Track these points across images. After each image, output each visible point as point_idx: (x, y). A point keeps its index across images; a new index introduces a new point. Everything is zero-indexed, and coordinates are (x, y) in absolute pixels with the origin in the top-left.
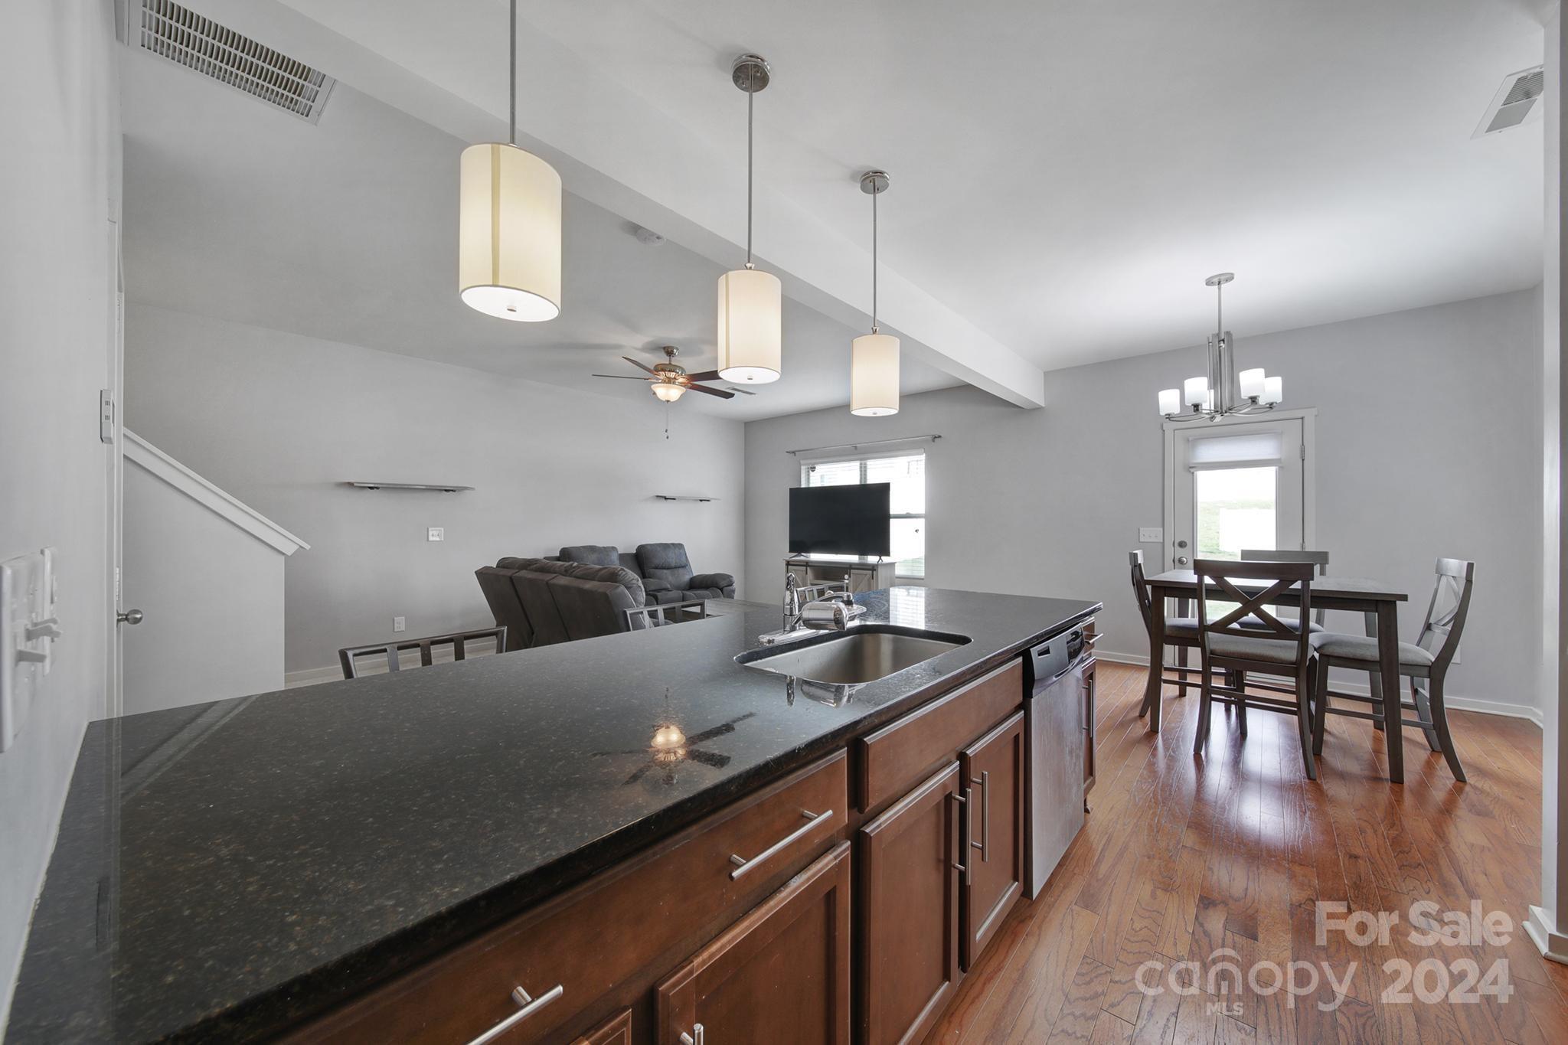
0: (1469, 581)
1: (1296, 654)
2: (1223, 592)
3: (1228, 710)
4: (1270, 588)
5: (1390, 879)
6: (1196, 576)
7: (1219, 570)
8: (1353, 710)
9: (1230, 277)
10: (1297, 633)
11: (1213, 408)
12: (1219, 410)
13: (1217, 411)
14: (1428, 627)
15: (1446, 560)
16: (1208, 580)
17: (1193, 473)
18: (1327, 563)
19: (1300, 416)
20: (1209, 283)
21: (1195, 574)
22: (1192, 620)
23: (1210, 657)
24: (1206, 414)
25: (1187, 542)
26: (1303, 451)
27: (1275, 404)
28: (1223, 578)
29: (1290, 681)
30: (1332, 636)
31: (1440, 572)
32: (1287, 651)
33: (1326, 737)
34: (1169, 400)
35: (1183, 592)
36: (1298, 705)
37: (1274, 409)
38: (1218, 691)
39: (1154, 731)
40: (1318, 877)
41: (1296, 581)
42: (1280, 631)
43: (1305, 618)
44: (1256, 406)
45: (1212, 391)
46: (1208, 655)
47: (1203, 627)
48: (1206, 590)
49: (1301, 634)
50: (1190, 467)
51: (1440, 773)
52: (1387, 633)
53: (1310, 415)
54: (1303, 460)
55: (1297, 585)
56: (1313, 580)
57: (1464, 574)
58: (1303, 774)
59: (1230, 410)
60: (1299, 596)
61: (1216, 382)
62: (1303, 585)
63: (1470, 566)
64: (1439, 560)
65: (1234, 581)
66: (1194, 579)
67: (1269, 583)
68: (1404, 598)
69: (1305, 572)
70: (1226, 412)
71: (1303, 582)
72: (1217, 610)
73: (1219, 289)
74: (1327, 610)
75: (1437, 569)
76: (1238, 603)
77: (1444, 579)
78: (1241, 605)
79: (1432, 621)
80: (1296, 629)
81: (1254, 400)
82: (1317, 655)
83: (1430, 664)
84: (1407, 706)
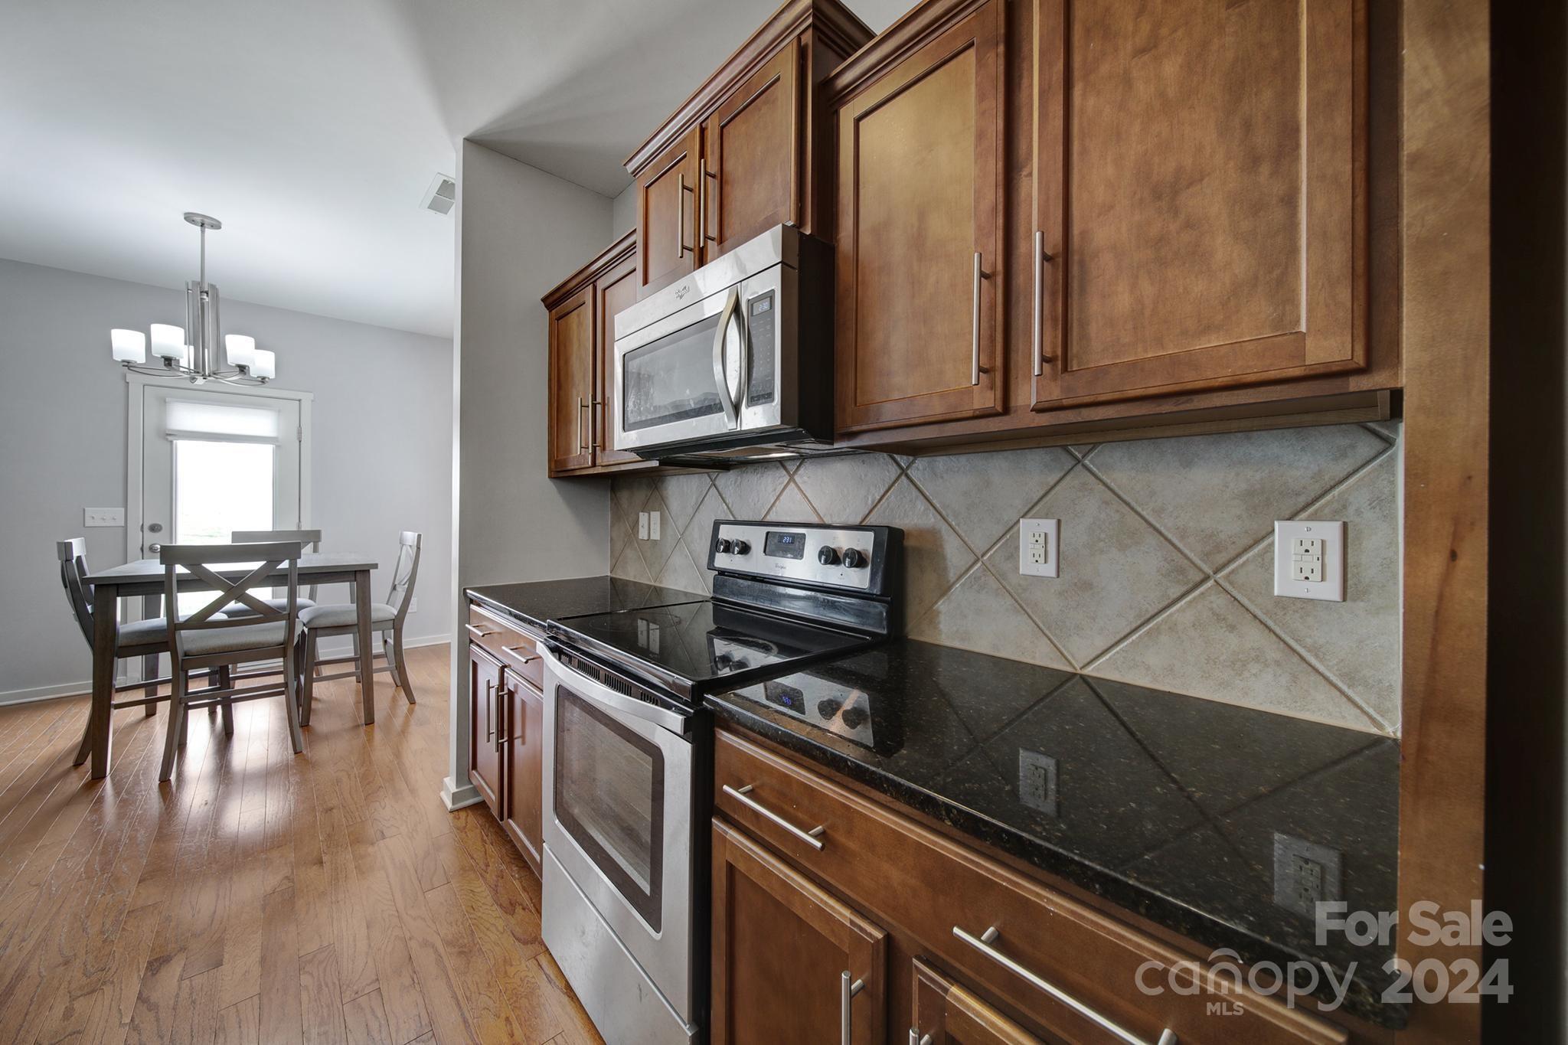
0: (418, 548)
1: (283, 633)
2: (198, 581)
3: (212, 714)
4: (257, 571)
5: (357, 813)
6: (164, 566)
7: (196, 556)
8: (338, 673)
9: (216, 225)
10: (284, 613)
11: (192, 367)
12: (199, 369)
13: (198, 373)
14: (394, 588)
15: (405, 533)
16: (180, 569)
17: (171, 442)
18: (320, 541)
19: (298, 398)
20: (189, 218)
21: (161, 564)
22: (161, 620)
23: (183, 660)
24: (184, 372)
25: (163, 526)
26: (300, 433)
27: (267, 380)
28: (200, 564)
29: (278, 663)
30: (321, 608)
31: (402, 543)
32: (274, 632)
33: (314, 705)
34: (127, 343)
35: (148, 587)
36: (286, 685)
37: (266, 385)
38: (197, 695)
39: (98, 775)
40: (295, 850)
41: (284, 561)
42: (267, 613)
43: (292, 595)
44: (246, 377)
45: (192, 348)
46: (180, 658)
47: (175, 626)
48: (178, 581)
49: (290, 613)
50: (168, 435)
51: (401, 703)
52: (363, 598)
53: (307, 398)
54: (300, 442)
55: (285, 565)
56: (300, 558)
57: (416, 543)
58: (291, 751)
59: (215, 374)
60: (287, 575)
61: (195, 339)
62: (290, 564)
63: (419, 536)
64: (402, 534)
65: (214, 568)
66: (161, 570)
67: (255, 566)
68: (375, 566)
69: (292, 550)
70: (209, 376)
71: (290, 560)
72: (190, 603)
73: (203, 232)
74: (319, 585)
75: (400, 540)
76: (220, 591)
77: (404, 547)
78: (223, 593)
79: (396, 583)
80: (283, 608)
81: (242, 369)
82: (306, 630)
83: (394, 617)
84: (378, 656)
